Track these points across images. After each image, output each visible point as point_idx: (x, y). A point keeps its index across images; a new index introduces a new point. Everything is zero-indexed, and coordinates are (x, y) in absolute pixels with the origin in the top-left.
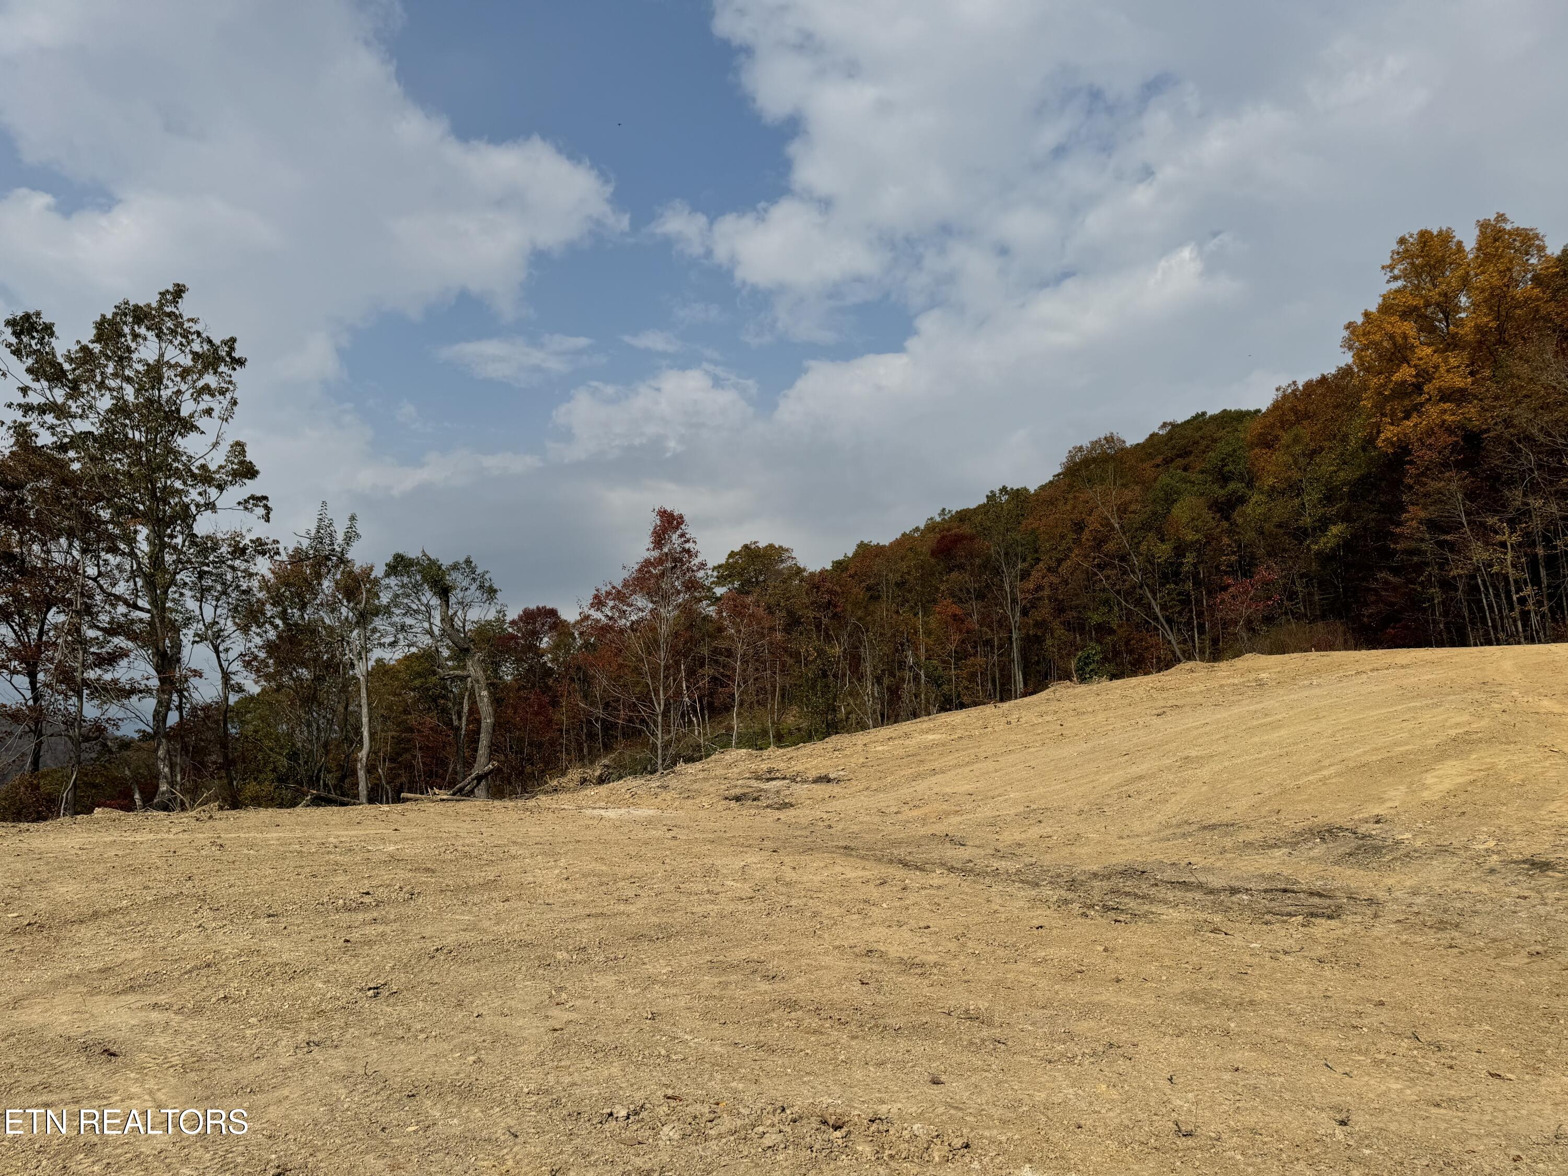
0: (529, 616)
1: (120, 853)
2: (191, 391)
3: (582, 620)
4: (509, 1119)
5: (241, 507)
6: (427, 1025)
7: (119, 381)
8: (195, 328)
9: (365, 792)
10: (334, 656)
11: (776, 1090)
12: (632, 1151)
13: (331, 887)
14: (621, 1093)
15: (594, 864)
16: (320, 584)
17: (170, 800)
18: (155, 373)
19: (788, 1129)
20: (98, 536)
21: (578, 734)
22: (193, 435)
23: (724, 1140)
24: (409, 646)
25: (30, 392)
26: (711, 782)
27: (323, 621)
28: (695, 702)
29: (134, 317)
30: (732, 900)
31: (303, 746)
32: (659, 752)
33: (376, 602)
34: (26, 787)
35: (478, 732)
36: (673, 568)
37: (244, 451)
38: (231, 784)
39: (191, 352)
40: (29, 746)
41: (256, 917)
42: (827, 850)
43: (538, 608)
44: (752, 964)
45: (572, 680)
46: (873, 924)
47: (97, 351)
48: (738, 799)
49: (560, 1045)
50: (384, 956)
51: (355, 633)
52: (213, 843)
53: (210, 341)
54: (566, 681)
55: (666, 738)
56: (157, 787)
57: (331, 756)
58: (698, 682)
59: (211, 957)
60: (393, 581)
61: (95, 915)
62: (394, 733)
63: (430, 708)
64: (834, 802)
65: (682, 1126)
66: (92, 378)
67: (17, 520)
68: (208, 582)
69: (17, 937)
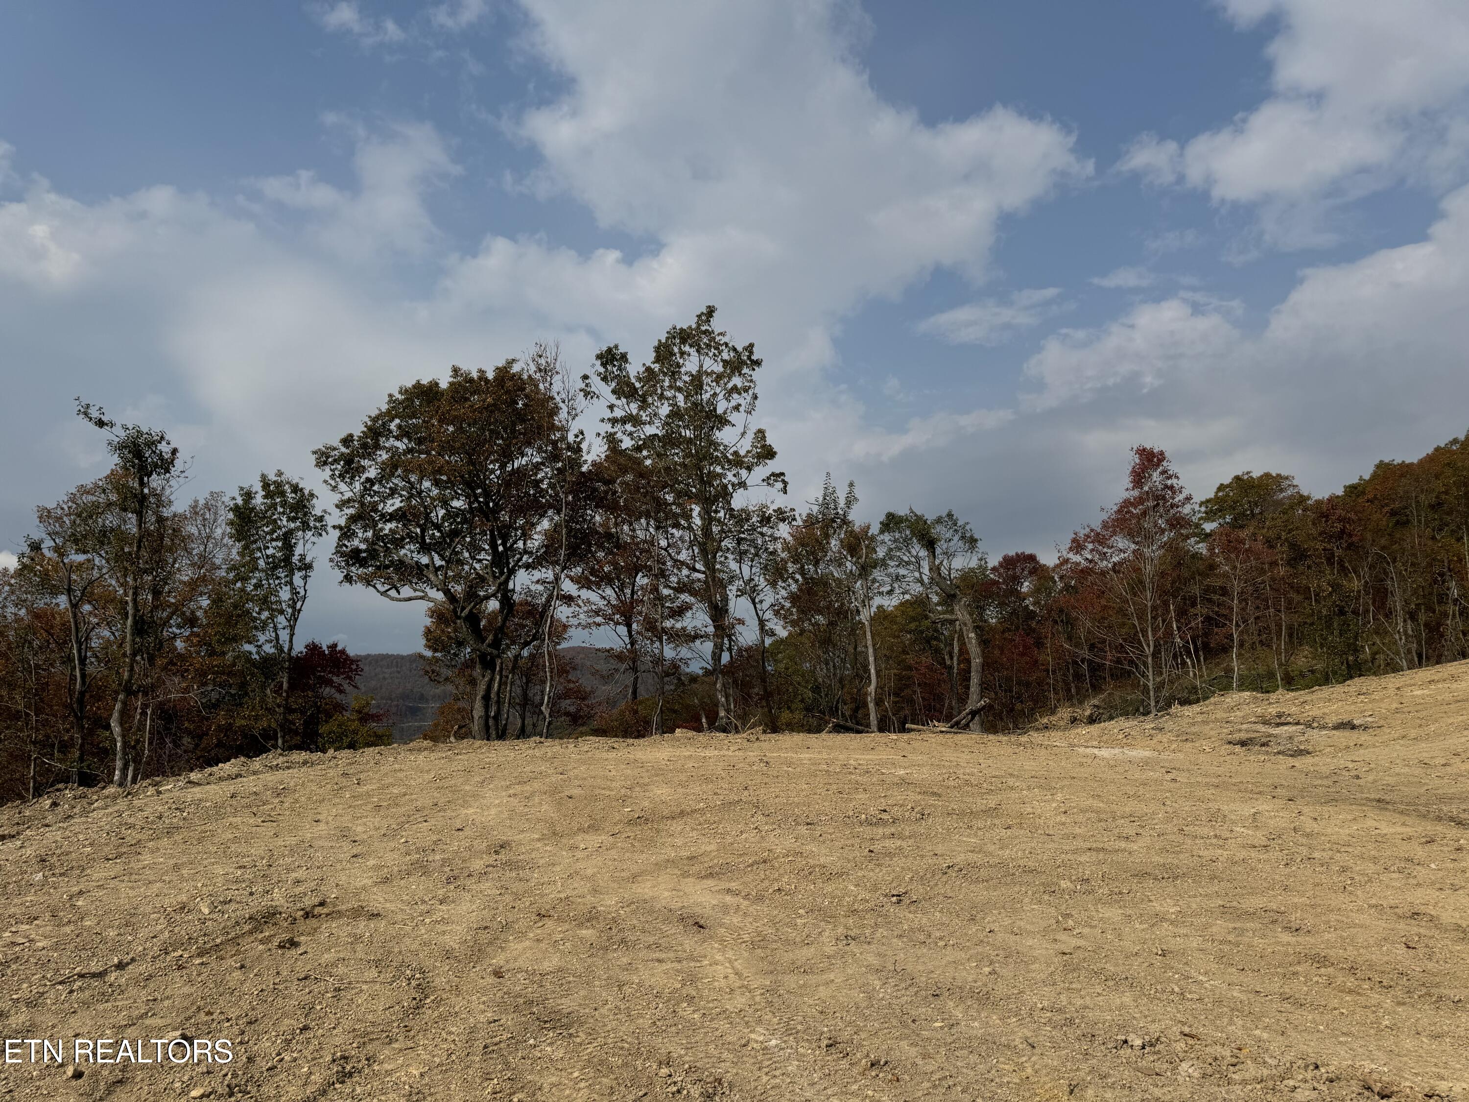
0: (1009, 563)
1: (696, 765)
2: (724, 392)
3: (1062, 564)
4: (1025, 1031)
5: (765, 484)
6: (945, 933)
7: (673, 391)
8: (723, 340)
9: (876, 722)
10: (843, 604)
11: (1310, 1047)
12: (1150, 1081)
13: (854, 803)
14: (1135, 1022)
15: (1091, 801)
16: (828, 543)
17: (727, 724)
18: (697, 382)
19: (1324, 1088)
20: (666, 515)
21: (1064, 675)
22: (727, 429)
23: (1250, 1087)
24: (903, 593)
25: (615, 409)
26: (1212, 725)
27: (832, 574)
28: (1188, 642)
29: (681, 338)
30: (1244, 847)
31: (823, 681)
32: (1152, 693)
33: (874, 556)
34: (630, 711)
35: (969, 671)
36: (1155, 507)
37: (765, 437)
38: (770, 711)
39: (722, 360)
40: (629, 679)
41: (798, 824)
42: (1355, 802)
43: (1017, 554)
44: (1272, 914)
45: (1056, 622)
46: (1419, 885)
47: (656, 369)
48: (1243, 743)
49: (1070, 968)
50: (903, 868)
51: (859, 583)
52: (761, 760)
53: (735, 349)
54: (1049, 623)
55: (1158, 679)
56: (717, 713)
57: (845, 690)
58: (1190, 622)
59: (766, 854)
60: (886, 537)
61: (682, 814)
62: (896, 671)
63: (924, 649)
64: (1362, 751)
65: (1202, 1065)
66: (655, 393)
67: (612, 507)
68: (744, 547)
69: (631, 827)
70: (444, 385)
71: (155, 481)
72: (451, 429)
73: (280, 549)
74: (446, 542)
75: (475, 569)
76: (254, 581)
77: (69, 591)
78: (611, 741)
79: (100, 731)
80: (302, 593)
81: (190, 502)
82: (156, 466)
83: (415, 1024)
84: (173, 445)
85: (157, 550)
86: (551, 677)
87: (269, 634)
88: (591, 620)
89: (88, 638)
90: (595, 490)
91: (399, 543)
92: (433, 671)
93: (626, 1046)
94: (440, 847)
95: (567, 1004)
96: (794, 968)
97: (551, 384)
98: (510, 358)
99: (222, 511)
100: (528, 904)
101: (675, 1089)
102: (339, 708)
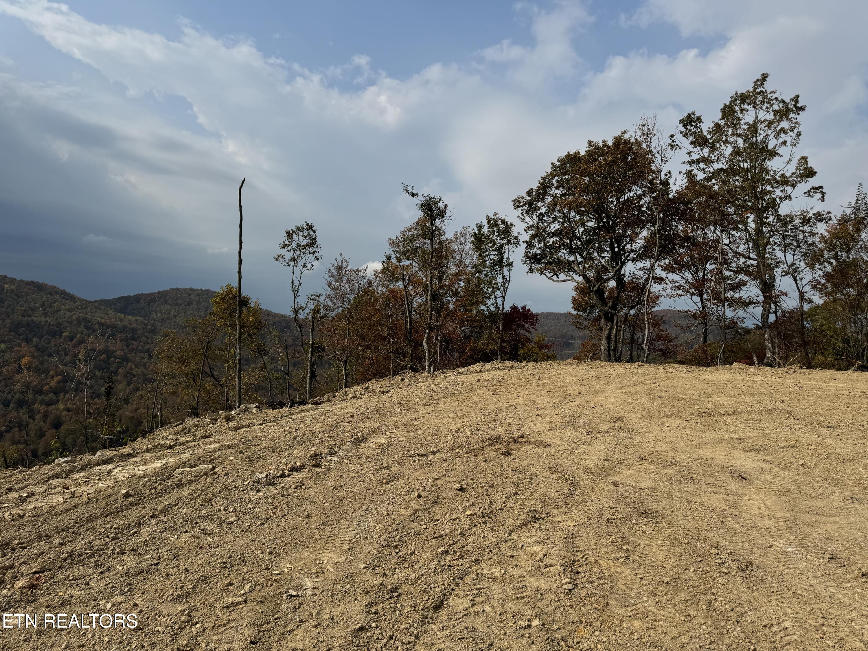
1: (746, 385)
2: (774, 133)
5: (806, 195)
7: (734, 137)
8: (774, 96)
17: (772, 361)
18: (753, 129)
20: (729, 223)
22: (776, 159)
25: (692, 154)
27: (862, 258)
29: (741, 100)
31: (852, 335)
34: (701, 350)
37: (807, 162)
38: (807, 355)
39: (773, 111)
40: (702, 330)
41: (821, 426)
47: (723, 124)
52: (796, 385)
53: (783, 101)
56: (765, 354)
59: (794, 442)
61: (734, 413)
66: (721, 139)
67: (690, 219)
68: (788, 241)
69: (699, 417)
70: (583, 153)
71: (438, 223)
72: (587, 179)
73: (497, 255)
74: (584, 247)
75: (601, 262)
76: (485, 273)
77: (403, 280)
78: (688, 367)
79: (419, 347)
80: (508, 279)
81: (454, 233)
82: (438, 215)
83: (571, 502)
84: (445, 203)
85: (440, 257)
86: (649, 327)
87: (493, 301)
88: (674, 293)
89: (412, 303)
90: (679, 209)
91: (557, 249)
92: (578, 322)
93: (691, 533)
94: (583, 415)
95: (655, 506)
96: (809, 511)
97: (651, 142)
98: (623, 130)
99: (468, 237)
100: (633, 451)
101: (720, 561)
102: (529, 340)
